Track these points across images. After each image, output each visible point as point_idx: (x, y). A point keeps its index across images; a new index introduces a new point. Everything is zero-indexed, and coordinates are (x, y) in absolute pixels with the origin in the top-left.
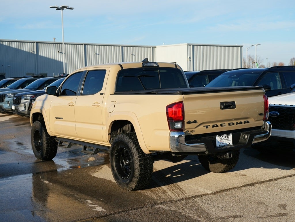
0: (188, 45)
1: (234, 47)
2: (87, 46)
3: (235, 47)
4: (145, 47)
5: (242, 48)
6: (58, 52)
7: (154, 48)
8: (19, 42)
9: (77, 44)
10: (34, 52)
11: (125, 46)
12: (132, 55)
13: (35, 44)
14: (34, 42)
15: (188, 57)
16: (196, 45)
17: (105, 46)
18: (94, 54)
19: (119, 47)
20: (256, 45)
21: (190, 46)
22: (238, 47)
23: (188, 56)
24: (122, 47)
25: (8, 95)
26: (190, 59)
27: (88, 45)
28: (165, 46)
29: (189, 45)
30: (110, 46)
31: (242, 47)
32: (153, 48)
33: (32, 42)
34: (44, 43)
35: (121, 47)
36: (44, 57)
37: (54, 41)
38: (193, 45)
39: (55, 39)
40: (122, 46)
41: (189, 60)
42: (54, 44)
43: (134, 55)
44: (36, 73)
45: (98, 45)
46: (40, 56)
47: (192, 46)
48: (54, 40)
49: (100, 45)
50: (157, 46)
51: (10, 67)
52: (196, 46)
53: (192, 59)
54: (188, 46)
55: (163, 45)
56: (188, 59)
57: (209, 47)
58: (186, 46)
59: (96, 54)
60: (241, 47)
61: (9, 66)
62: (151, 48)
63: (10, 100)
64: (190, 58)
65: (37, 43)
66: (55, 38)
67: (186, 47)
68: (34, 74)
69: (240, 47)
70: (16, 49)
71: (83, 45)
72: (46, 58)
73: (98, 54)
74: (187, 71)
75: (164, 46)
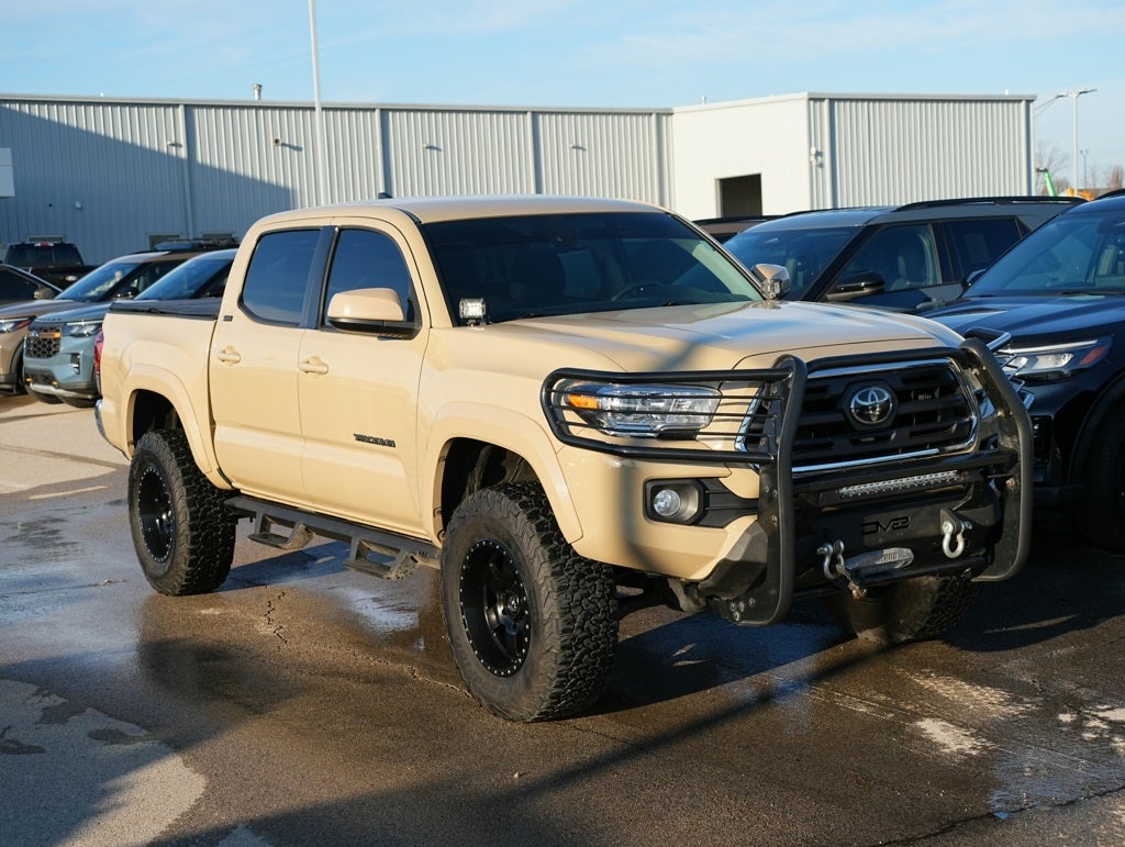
0: (810, 99)
1: (998, 101)
2: (390, 114)
3: (1003, 101)
4: (626, 114)
5: (1031, 105)
6: (277, 141)
7: (664, 118)
8: (114, 104)
9: (350, 110)
10: (177, 145)
11: (544, 113)
12: (577, 147)
13: (180, 110)
14: (178, 105)
15: (813, 152)
16: (845, 100)
17: (464, 112)
18: (421, 146)
19: (521, 116)
20: (1075, 95)
21: (818, 103)
22: (1014, 101)
23: (810, 146)
24: (535, 114)
25: (71, 327)
26: (819, 158)
27: (395, 110)
28: (708, 106)
29: (815, 100)
30: (484, 112)
31: (1032, 101)
32: (659, 115)
33: (167, 106)
34: (217, 107)
35: (529, 115)
36: (220, 171)
37: (256, 98)
38: (832, 101)
39: (259, 91)
40: (533, 113)
41: (814, 164)
42: (258, 108)
43: (583, 149)
44: (188, 234)
45: (437, 111)
46: (203, 166)
47: (826, 103)
48: (256, 92)
49: (443, 111)
50: (675, 110)
51: (81, 209)
52: (842, 104)
53: (829, 159)
54: (812, 102)
55: (700, 103)
56: (813, 158)
57: (895, 104)
58: (805, 102)
59: (431, 148)
60: (1029, 102)
61: (78, 205)
62: (654, 116)
63: (81, 346)
64: (819, 154)
65: (189, 108)
66: (260, 86)
67: (801, 107)
68: (181, 238)
69: (1023, 103)
70: (106, 138)
71: (374, 110)
72: (229, 173)
73: (438, 149)
74: (809, 209)
75: (703, 106)
